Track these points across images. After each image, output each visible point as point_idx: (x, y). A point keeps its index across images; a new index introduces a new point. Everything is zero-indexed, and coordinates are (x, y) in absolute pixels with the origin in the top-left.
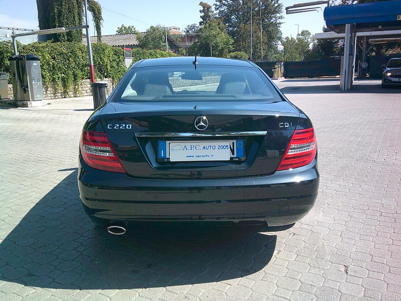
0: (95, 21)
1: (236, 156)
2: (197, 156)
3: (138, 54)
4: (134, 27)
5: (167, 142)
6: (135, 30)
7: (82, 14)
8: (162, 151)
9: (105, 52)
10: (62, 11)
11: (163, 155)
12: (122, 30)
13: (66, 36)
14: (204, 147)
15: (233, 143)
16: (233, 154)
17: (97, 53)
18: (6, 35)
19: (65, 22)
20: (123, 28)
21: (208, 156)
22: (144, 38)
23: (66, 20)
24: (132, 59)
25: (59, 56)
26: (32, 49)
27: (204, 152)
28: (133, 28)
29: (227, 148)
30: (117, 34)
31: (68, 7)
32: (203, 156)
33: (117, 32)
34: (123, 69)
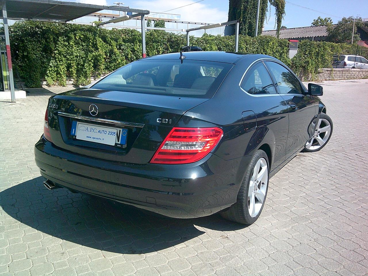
0: (277, 14)
1: (120, 143)
2: (93, 138)
3: (304, 46)
4: (331, 19)
5: (78, 122)
6: (331, 21)
7: (266, 9)
8: (74, 129)
9: (269, 44)
10: (247, 8)
11: (73, 133)
12: (318, 22)
13: (247, 30)
14: (99, 131)
15: (120, 131)
16: (118, 141)
17: (262, 45)
18: (182, 30)
19: (249, 17)
20: (319, 20)
21: (101, 139)
22: (334, 29)
23: (249, 15)
24: (297, 50)
25: (225, 48)
26: (203, 41)
27: (98, 135)
28: (329, 20)
29: (114, 134)
30: (311, 26)
31: (253, 3)
32: (97, 139)
33: (312, 24)
34: (285, 60)
